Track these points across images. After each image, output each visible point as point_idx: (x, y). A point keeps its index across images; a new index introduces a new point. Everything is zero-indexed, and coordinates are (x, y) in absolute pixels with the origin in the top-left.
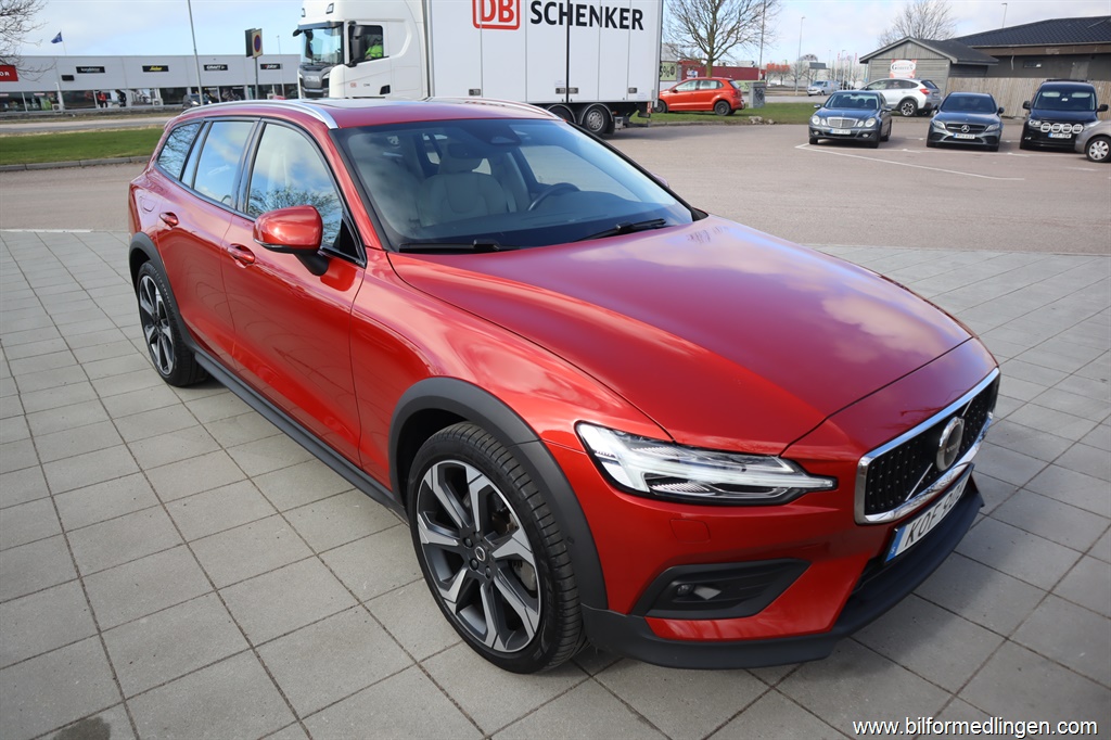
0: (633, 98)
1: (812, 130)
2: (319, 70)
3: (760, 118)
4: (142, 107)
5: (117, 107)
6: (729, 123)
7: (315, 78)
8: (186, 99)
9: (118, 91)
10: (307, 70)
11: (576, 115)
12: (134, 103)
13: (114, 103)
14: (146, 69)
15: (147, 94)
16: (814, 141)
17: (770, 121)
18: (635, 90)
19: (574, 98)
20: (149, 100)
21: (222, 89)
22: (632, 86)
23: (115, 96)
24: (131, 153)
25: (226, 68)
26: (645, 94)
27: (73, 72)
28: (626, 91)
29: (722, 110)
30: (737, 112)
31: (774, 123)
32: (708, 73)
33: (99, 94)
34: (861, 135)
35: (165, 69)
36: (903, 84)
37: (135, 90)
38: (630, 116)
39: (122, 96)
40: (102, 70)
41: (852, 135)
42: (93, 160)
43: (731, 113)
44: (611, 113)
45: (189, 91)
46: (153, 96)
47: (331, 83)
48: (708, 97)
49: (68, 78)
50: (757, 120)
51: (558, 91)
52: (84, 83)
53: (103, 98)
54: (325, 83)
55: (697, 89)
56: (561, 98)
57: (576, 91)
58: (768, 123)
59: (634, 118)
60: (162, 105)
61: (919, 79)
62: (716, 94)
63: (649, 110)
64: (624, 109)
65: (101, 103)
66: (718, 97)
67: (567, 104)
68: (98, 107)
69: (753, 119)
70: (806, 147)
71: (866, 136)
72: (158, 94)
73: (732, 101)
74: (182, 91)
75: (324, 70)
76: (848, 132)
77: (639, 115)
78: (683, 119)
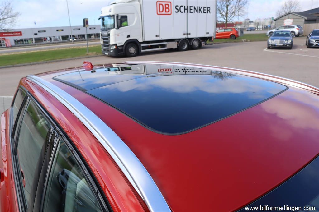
0: (208, 36)
1: (269, 44)
2: (107, 30)
3: (245, 40)
4: (56, 42)
5: (49, 42)
6: (235, 42)
7: (105, 33)
8: (68, 38)
9: (50, 37)
10: (103, 30)
11: (190, 42)
12: (54, 40)
13: (49, 41)
14: (57, 30)
15: (58, 37)
16: (269, 48)
17: (249, 41)
18: (208, 33)
19: (189, 36)
20: (58, 39)
21: (79, 35)
22: (207, 32)
23: (49, 39)
24: (47, 60)
25: (79, 29)
26: (212, 34)
27: (37, 32)
28: (205, 33)
29: (233, 38)
30: (237, 38)
31: (250, 41)
32: (226, 26)
33: (44, 38)
34: (286, 45)
35: (62, 30)
36: (290, 27)
37: (54, 37)
38: (206, 41)
39: (51, 39)
40: (45, 31)
41: (283, 45)
42: (35, 63)
43: (235, 39)
44: (201, 41)
45: (69, 37)
46: (59, 38)
47: (111, 35)
48: (228, 34)
49: (36, 34)
50: (244, 41)
51: (184, 34)
52: (40, 35)
53: (45, 39)
54: (109, 35)
55: (224, 32)
56: (185, 37)
57: (190, 34)
58: (248, 41)
59: (208, 42)
60: (62, 41)
61: (295, 25)
62: (230, 33)
63: (212, 39)
64: (204, 39)
65: (45, 41)
66: (231, 34)
67: (187, 38)
68: (44, 42)
69: (243, 40)
70: (266, 50)
71: (288, 46)
72: (61, 38)
73: (236, 35)
74: (67, 36)
75: (108, 31)
76: (282, 45)
77: (209, 41)
78: (221, 41)
